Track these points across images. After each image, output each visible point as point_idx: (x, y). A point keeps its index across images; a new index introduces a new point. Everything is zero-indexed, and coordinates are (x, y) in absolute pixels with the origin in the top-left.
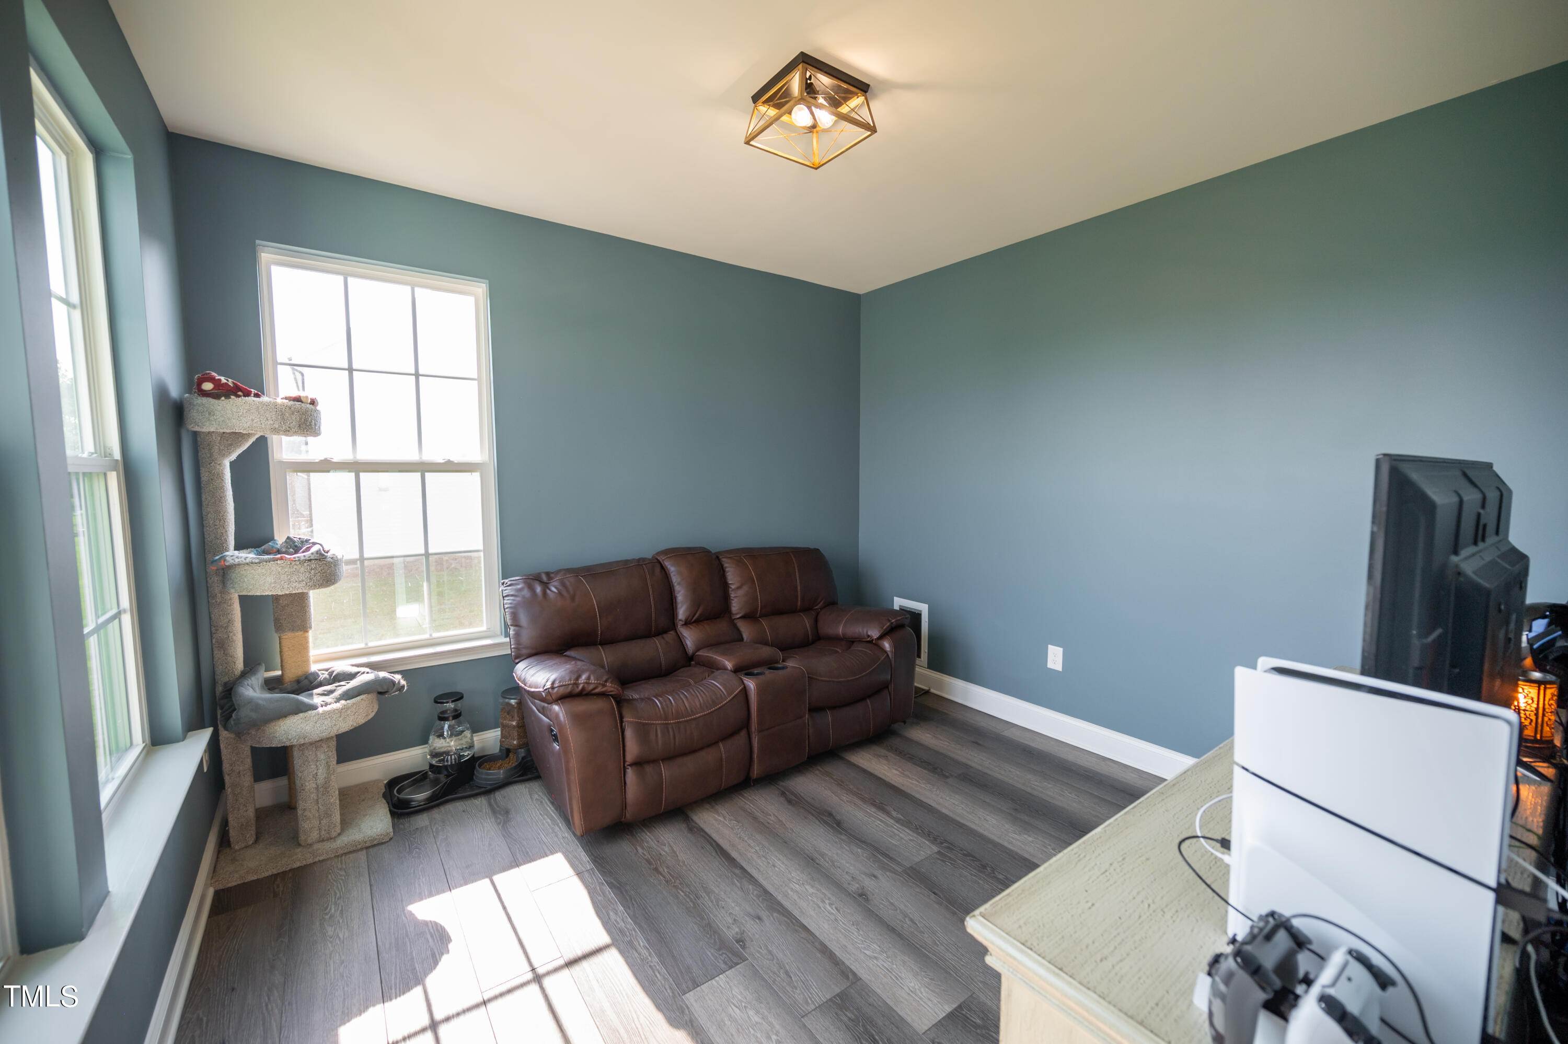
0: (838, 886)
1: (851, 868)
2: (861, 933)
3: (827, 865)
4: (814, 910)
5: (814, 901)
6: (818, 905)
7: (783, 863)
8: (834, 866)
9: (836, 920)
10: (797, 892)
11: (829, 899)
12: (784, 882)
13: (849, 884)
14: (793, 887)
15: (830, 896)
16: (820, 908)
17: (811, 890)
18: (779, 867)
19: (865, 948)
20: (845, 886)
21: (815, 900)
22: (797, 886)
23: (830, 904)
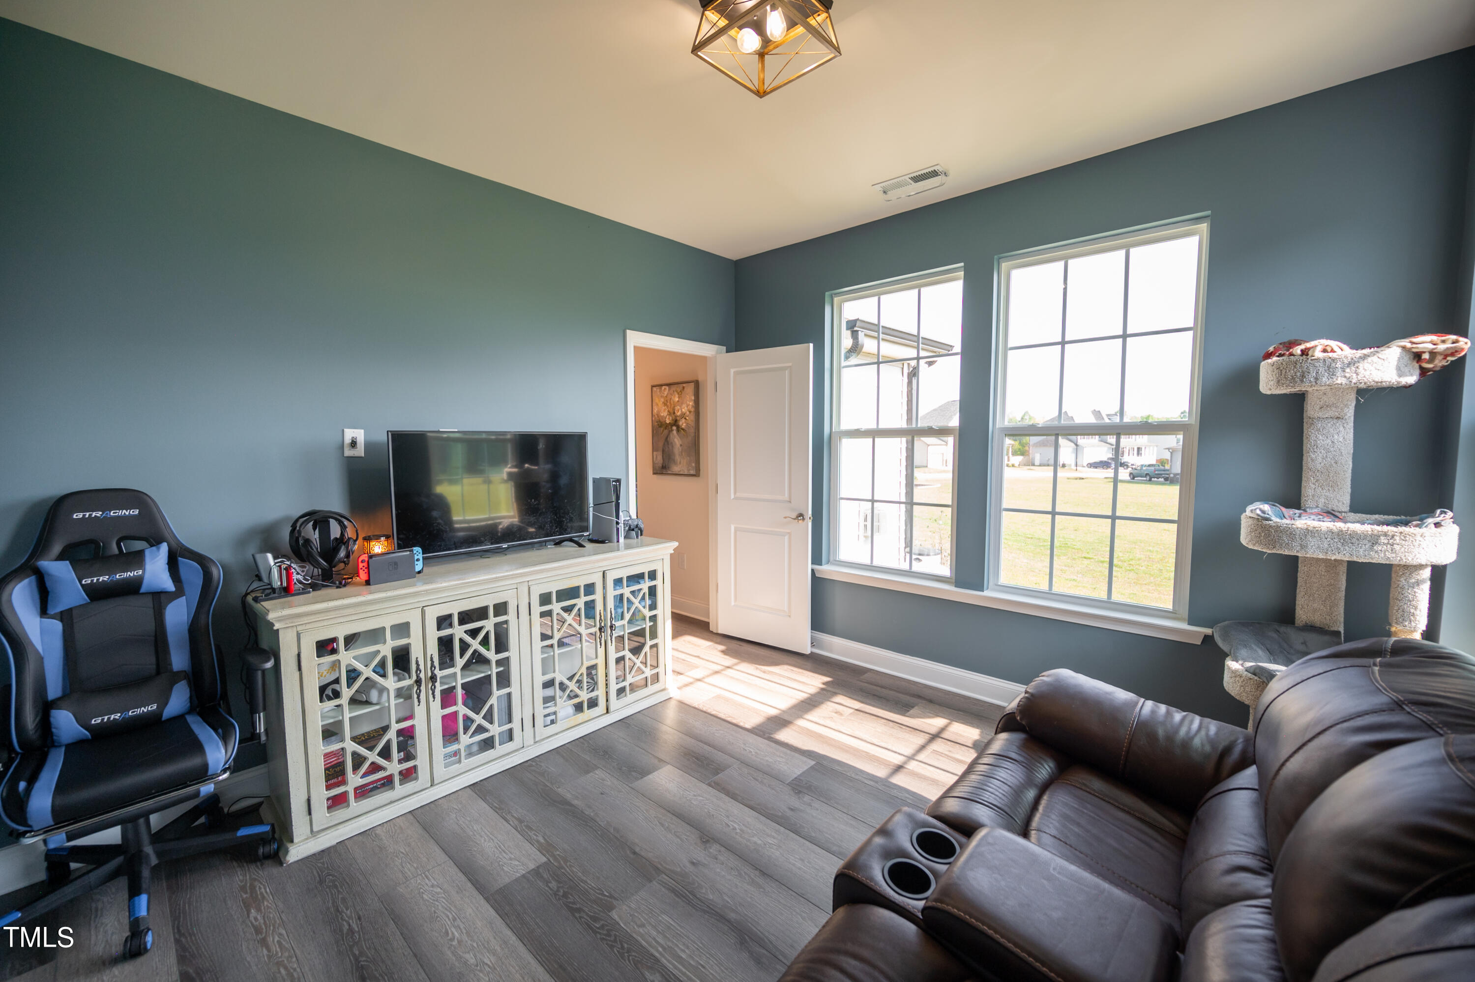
0: (729, 848)
1: (718, 870)
2: (706, 810)
3: (746, 870)
4: (748, 822)
5: (750, 829)
6: (746, 827)
7: (794, 865)
8: (737, 869)
9: (728, 817)
10: (768, 836)
11: (736, 833)
12: (784, 843)
13: (720, 851)
14: (772, 839)
15: (737, 837)
16: (743, 825)
17: (755, 839)
18: (797, 860)
19: (703, 800)
20: (723, 849)
21: (750, 831)
22: (770, 842)
23: (735, 829)
